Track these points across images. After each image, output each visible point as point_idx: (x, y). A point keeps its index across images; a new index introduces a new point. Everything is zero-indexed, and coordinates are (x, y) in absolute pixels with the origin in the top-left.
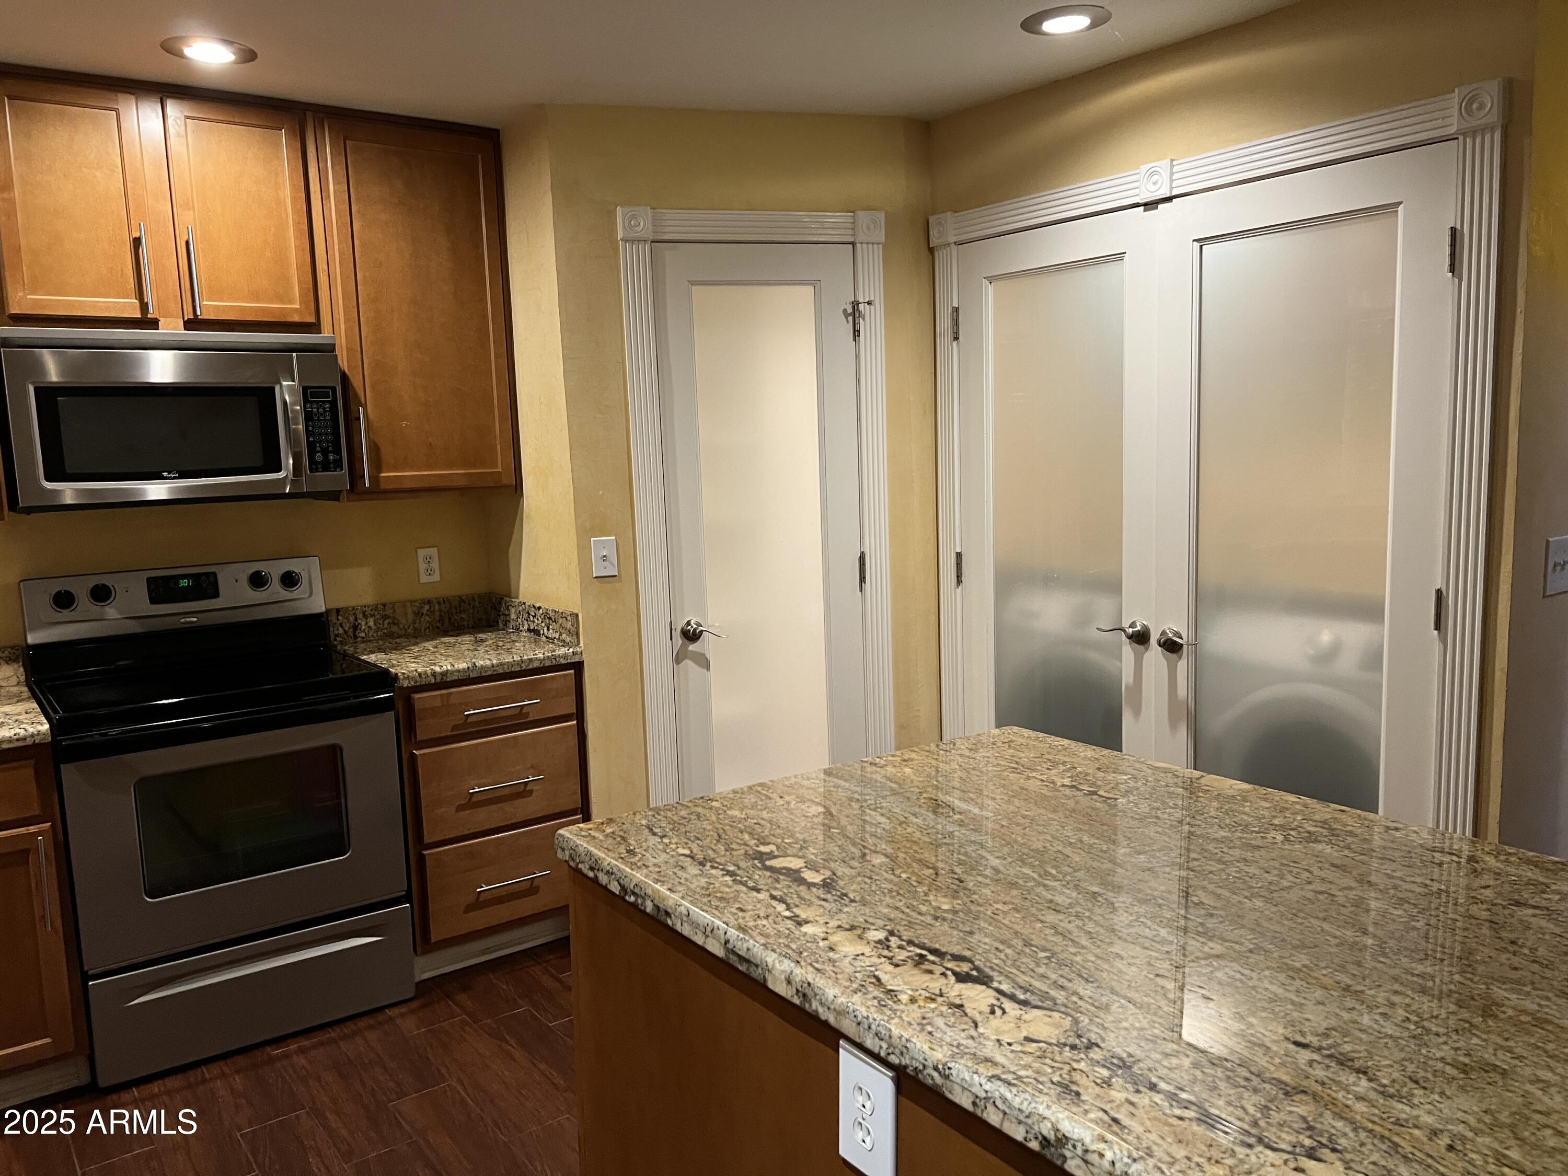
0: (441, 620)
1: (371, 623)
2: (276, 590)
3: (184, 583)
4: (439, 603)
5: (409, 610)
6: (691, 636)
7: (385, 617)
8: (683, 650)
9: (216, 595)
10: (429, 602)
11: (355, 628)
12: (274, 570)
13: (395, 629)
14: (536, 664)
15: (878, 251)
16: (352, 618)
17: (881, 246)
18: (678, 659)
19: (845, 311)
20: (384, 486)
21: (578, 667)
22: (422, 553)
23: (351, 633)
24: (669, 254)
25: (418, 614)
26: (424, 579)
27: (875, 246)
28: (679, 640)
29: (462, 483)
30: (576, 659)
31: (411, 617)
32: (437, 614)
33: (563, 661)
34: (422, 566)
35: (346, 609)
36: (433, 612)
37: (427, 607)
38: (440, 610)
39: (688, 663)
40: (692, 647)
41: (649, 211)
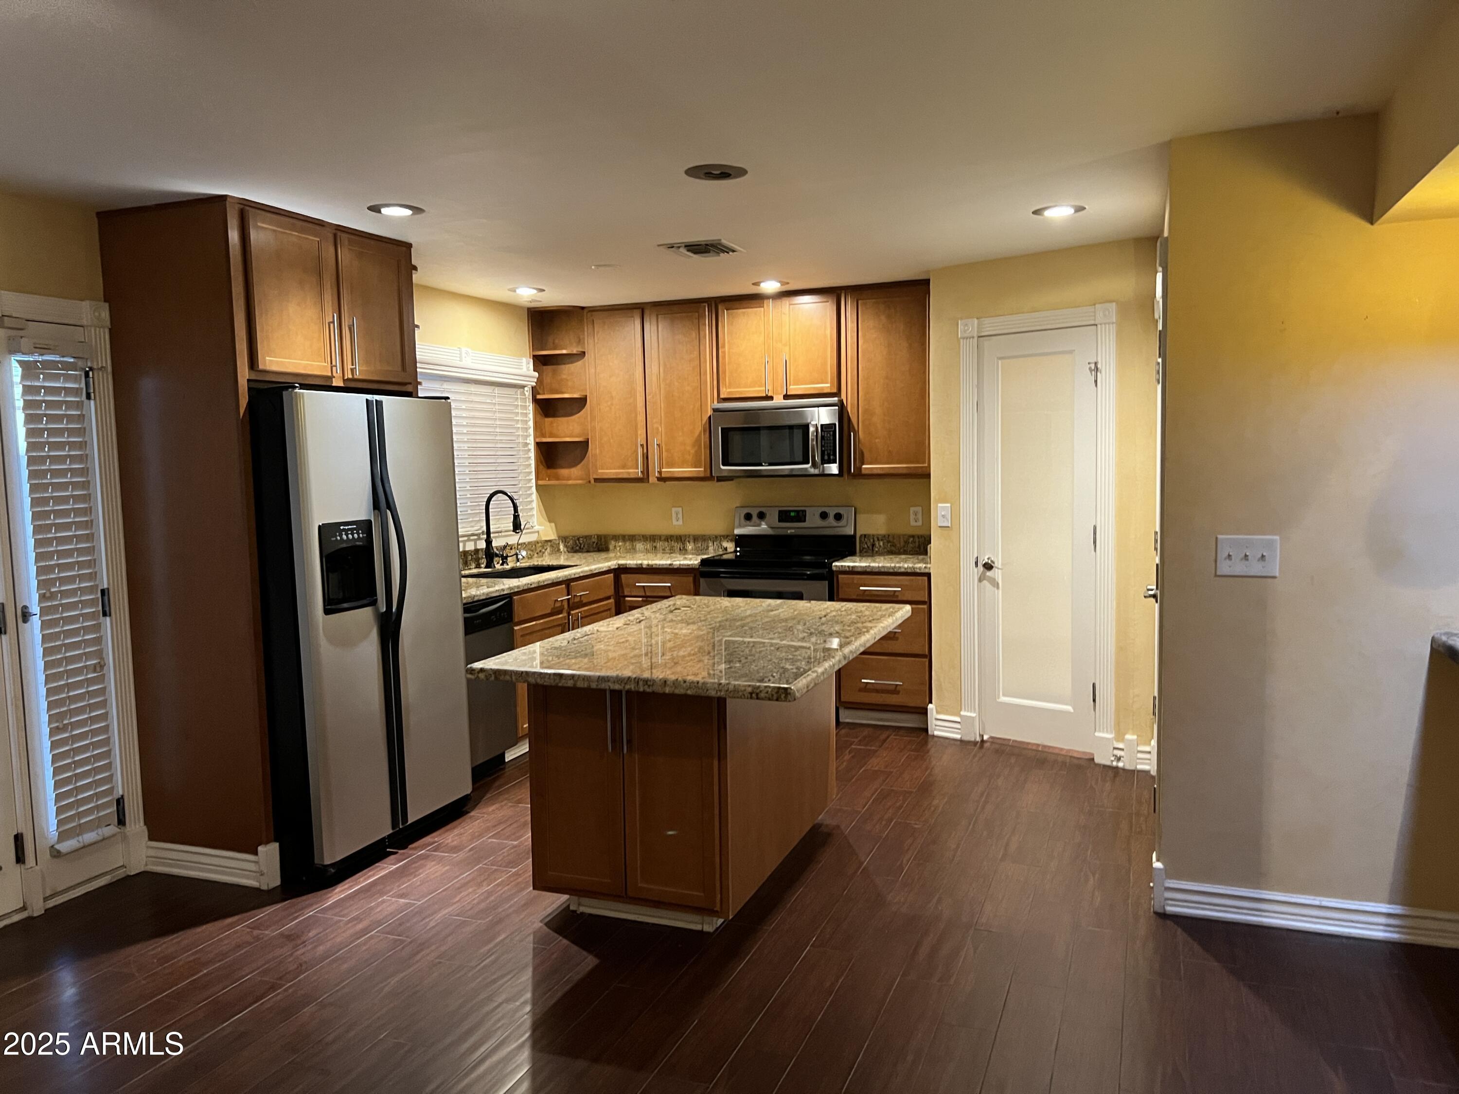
0: (919, 547)
1: (881, 544)
2: (831, 520)
3: (792, 514)
4: (918, 537)
5: (902, 540)
6: (988, 567)
7: (889, 542)
8: (983, 574)
9: (805, 521)
10: (913, 536)
11: (873, 545)
12: (832, 513)
13: (893, 548)
14: (903, 570)
15: (1113, 328)
16: (872, 540)
17: (1114, 325)
18: (980, 580)
19: (1090, 369)
20: (863, 472)
21: (928, 575)
22: (912, 509)
23: (871, 548)
24: (986, 343)
25: (907, 542)
26: (913, 523)
27: (1111, 325)
28: (981, 568)
29: (905, 471)
30: (927, 571)
31: (902, 544)
32: (917, 544)
33: (918, 571)
34: (912, 517)
35: (869, 535)
36: (915, 542)
37: (912, 539)
38: (919, 542)
39: (985, 582)
40: (989, 573)
41: (976, 321)
